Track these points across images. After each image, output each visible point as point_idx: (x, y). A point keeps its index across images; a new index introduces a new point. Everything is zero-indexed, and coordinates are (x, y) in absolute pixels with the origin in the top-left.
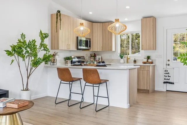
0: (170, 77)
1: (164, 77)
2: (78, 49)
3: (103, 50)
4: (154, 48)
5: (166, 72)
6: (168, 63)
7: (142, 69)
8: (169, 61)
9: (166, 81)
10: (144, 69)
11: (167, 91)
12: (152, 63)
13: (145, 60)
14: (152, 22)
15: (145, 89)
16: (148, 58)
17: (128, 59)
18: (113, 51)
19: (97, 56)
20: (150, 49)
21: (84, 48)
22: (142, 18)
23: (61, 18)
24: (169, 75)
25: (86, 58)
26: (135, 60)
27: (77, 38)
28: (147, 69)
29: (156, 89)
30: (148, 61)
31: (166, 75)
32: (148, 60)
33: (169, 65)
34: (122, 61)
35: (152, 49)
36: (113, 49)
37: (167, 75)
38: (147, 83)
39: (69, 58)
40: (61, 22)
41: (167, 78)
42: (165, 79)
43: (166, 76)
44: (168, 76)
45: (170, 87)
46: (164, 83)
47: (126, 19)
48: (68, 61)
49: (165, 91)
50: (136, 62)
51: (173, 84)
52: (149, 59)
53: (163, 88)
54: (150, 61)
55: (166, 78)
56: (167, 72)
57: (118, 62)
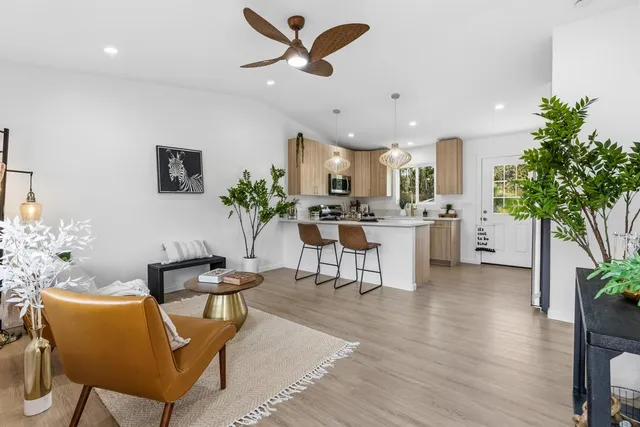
0: (488, 239)
2: (330, 193)
3: (372, 196)
4: (460, 191)
5: (480, 232)
6: (485, 216)
7: (438, 226)
8: (485, 212)
9: (480, 246)
10: (441, 226)
11: (482, 263)
12: (455, 216)
13: (444, 212)
14: (455, 146)
15: (444, 259)
16: (449, 207)
17: (413, 209)
18: (387, 196)
19: (362, 205)
20: (451, 192)
21: (340, 191)
22: (437, 141)
23: (304, 145)
24: (486, 237)
25: (344, 207)
26: (425, 211)
27: (330, 175)
28: (446, 227)
29: (463, 259)
30: (448, 213)
31: (480, 236)
32: (448, 211)
33: (485, 219)
34: (403, 212)
35: (456, 192)
36: (389, 194)
37: (482, 236)
38: (446, 250)
39: (316, 208)
40: (304, 151)
41: (483, 241)
42: (478, 243)
43: (481, 239)
44: (485, 239)
45: (487, 258)
46: (478, 249)
47: (411, 144)
48: (315, 213)
49: (479, 263)
50: (427, 214)
51: (494, 251)
52: (450, 209)
53: (476, 259)
54: (451, 212)
55: (480, 241)
56: (482, 232)
57: (397, 214)
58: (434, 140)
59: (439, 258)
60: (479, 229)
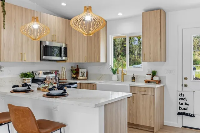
0: (188, 105)
1: (179, 105)
3: (88, 62)
4: (163, 58)
5: (181, 97)
6: (185, 82)
7: (143, 93)
8: (186, 79)
9: (181, 111)
10: (145, 93)
11: (183, 127)
12: (159, 82)
13: (149, 78)
14: (159, 17)
15: (148, 125)
16: (154, 74)
17: (123, 75)
18: (101, 62)
19: (81, 69)
20: (155, 60)
22: (143, 12)
23: (6, 9)
24: (187, 102)
25: (62, 72)
26: (133, 76)
28: (150, 94)
29: (166, 123)
30: (153, 80)
31: (181, 102)
32: (153, 77)
33: (186, 86)
34: (115, 77)
35: (159, 59)
36: (103, 60)
37: (183, 102)
38: (150, 116)
39: (27, 74)
40: (5, 15)
41: (184, 106)
42: (180, 108)
43: (182, 104)
44: (185, 104)
45: (187, 121)
46: (179, 114)
47: (120, 14)
48: (25, 80)
49: (181, 127)
50: (135, 79)
51: (194, 116)
52: (155, 76)
53: (177, 123)
54: (156, 78)
55: (181, 106)
56: (183, 98)
57: (110, 79)
58: (140, 11)
59: (144, 124)
60: (181, 95)
